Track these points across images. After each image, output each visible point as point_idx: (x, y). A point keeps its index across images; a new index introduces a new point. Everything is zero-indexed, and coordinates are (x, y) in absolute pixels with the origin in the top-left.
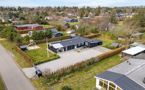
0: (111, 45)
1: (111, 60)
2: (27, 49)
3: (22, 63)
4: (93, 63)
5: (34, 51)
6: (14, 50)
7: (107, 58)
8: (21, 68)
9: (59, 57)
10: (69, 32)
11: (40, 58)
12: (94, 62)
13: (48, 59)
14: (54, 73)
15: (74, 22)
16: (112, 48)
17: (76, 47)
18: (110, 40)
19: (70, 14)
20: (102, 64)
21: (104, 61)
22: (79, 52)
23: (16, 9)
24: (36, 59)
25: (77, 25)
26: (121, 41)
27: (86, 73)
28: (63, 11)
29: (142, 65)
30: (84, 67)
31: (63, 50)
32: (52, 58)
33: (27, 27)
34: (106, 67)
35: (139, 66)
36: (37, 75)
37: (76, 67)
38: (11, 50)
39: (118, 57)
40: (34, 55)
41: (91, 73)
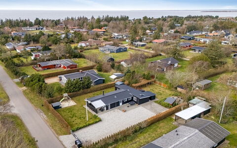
0: (166, 102)
1: (161, 124)
2: (61, 107)
3: (57, 128)
4: (140, 130)
5: (70, 109)
6: (44, 108)
7: (158, 121)
8: (57, 136)
9: (100, 120)
10: (113, 77)
11: (78, 121)
12: (141, 128)
13: (88, 123)
14: (95, 143)
15: (122, 52)
16: (167, 106)
17: (121, 104)
18: (167, 91)
19: (116, 34)
20: (151, 130)
21: (153, 125)
22: (125, 111)
23: (32, 22)
24: (74, 123)
25: (125, 61)
26: (180, 93)
27: (130, 144)
28: (105, 28)
29: (189, 136)
30: (129, 135)
31: (105, 108)
32: (92, 122)
33: (55, 65)
34: (154, 135)
35: (186, 138)
36: (76, 146)
37: (120, 136)
38: (40, 108)
39: (171, 119)
40: (70, 115)
41: (136, 143)
